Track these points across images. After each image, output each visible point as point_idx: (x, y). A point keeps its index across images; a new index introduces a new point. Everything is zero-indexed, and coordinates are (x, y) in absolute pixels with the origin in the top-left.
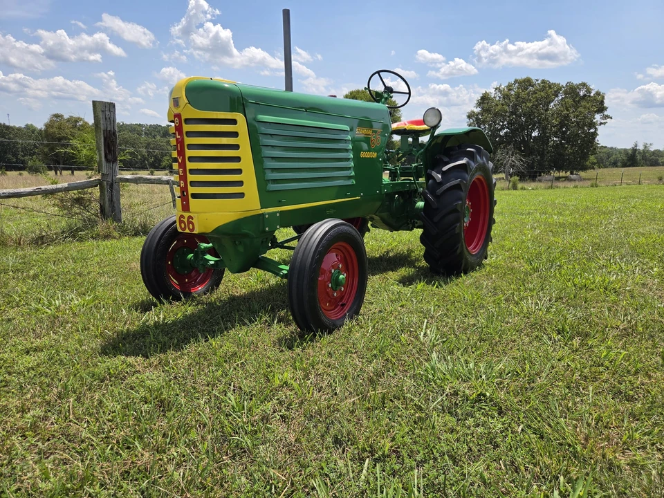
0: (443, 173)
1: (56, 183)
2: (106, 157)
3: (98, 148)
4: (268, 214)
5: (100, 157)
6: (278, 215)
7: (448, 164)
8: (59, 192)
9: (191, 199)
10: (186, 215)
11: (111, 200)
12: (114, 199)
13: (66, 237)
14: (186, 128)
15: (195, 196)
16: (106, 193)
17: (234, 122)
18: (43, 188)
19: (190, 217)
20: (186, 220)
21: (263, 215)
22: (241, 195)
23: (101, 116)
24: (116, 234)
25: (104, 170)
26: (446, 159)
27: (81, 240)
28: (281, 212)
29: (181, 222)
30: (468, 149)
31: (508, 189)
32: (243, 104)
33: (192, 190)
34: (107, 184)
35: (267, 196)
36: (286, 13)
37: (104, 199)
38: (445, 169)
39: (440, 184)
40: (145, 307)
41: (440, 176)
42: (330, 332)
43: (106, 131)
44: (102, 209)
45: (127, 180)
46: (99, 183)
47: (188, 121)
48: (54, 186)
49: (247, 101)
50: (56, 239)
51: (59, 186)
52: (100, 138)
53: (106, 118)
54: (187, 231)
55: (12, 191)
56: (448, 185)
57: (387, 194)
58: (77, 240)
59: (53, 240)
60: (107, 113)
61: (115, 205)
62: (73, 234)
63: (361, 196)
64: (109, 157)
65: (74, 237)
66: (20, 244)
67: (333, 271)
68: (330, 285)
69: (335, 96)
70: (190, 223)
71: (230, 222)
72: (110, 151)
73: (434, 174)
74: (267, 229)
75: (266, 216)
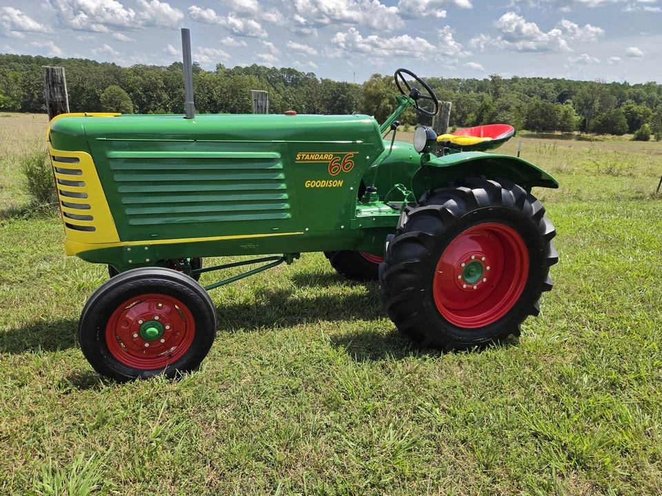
4: (131, 247)
6: (146, 248)
15: (66, 225)
17: (77, 160)
21: (124, 248)
22: (91, 229)
28: (151, 246)
30: (460, 188)
32: (89, 144)
38: (410, 213)
41: (405, 221)
49: (94, 139)
63: (305, 231)
67: (140, 322)
68: (136, 335)
74: (130, 261)
75: (129, 249)
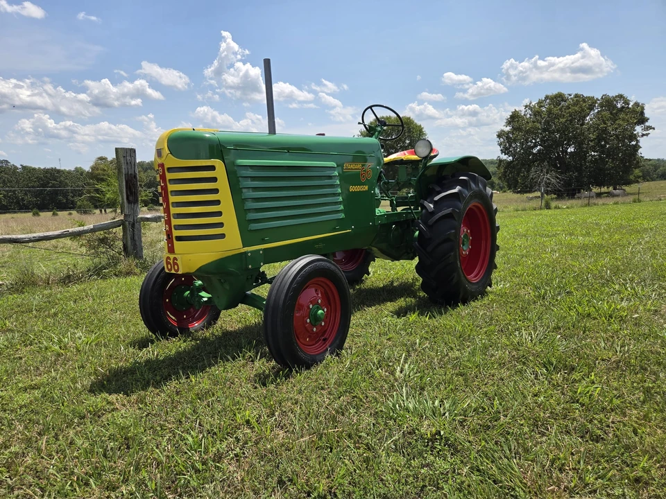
0: (435, 203)
1: (83, 226)
2: (127, 198)
3: (121, 191)
4: (251, 252)
5: (123, 199)
6: (261, 252)
7: (439, 193)
8: (86, 233)
9: (175, 242)
10: (172, 256)
11: (133, 239)
12: (136, 238)
13: (91, 276)
14: (169, 176)
15: (179, 239)
16: (128, 232)
17: (212, 168)
18: (71, 230)
19: (175, 259)
20: (171, 261)
21: (246, 253)
22: (222, 236)
23: (123, 162)
24: (137, 270)
25: (126, 211)
26: (438, 189)
27: (104, 278)
28: (265, 250)
29: (168, 263)
30: (461, 178)
31: (541, 209)
32: (221, 151)
33: (176, 233)
34: (129, 224)
35: (248, 235)
36: (267, 63)
37: (127, 238)
38: (436, 198)
39: (433, 213)
40: (143, 344)
41: (432, 206)
42: (308, 368)
43: (127, 175)
44: (125, 247)
45: (148, 219)
46: (121, 223)
47: (170, 170)
48: (81, 228)
49: (225, 148)
50: (81, 278)
51: (86, 228)
52: (122, 182)
53: (127, 163)
54: (173, 272)
55: (41, 234)
56: (440, 214)
57: (381, 225)
58: (101, 278)
59: (80, 279)
60: (128, 158)
61: (137, 244)
62: (98, 272)
63: (352, 229)
64: (131, 198)
65: (98, 275)
66: (48, 284)
67: (311, 306)
68: (308, 321)
69: (323, 135)
70: (175, 264)
71: (212, 262)
72: (131, 193)
73: (426, 203)
74: (250, 267)
75: (249, 254)
